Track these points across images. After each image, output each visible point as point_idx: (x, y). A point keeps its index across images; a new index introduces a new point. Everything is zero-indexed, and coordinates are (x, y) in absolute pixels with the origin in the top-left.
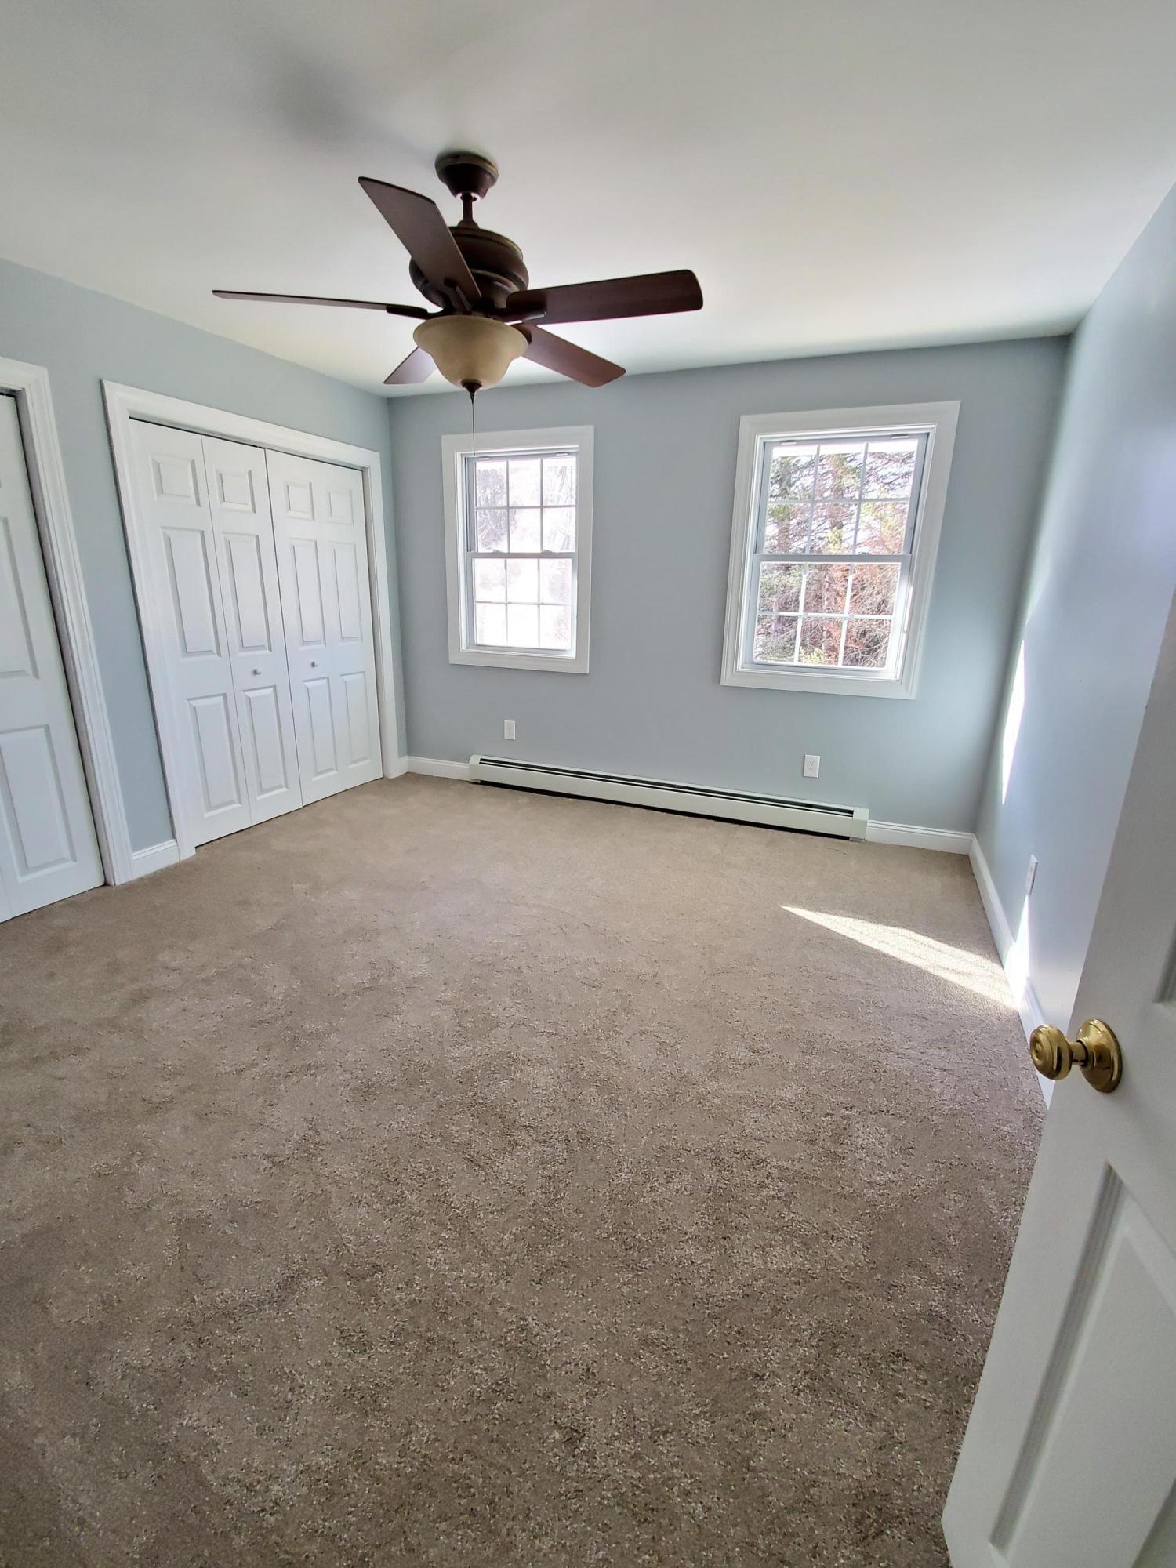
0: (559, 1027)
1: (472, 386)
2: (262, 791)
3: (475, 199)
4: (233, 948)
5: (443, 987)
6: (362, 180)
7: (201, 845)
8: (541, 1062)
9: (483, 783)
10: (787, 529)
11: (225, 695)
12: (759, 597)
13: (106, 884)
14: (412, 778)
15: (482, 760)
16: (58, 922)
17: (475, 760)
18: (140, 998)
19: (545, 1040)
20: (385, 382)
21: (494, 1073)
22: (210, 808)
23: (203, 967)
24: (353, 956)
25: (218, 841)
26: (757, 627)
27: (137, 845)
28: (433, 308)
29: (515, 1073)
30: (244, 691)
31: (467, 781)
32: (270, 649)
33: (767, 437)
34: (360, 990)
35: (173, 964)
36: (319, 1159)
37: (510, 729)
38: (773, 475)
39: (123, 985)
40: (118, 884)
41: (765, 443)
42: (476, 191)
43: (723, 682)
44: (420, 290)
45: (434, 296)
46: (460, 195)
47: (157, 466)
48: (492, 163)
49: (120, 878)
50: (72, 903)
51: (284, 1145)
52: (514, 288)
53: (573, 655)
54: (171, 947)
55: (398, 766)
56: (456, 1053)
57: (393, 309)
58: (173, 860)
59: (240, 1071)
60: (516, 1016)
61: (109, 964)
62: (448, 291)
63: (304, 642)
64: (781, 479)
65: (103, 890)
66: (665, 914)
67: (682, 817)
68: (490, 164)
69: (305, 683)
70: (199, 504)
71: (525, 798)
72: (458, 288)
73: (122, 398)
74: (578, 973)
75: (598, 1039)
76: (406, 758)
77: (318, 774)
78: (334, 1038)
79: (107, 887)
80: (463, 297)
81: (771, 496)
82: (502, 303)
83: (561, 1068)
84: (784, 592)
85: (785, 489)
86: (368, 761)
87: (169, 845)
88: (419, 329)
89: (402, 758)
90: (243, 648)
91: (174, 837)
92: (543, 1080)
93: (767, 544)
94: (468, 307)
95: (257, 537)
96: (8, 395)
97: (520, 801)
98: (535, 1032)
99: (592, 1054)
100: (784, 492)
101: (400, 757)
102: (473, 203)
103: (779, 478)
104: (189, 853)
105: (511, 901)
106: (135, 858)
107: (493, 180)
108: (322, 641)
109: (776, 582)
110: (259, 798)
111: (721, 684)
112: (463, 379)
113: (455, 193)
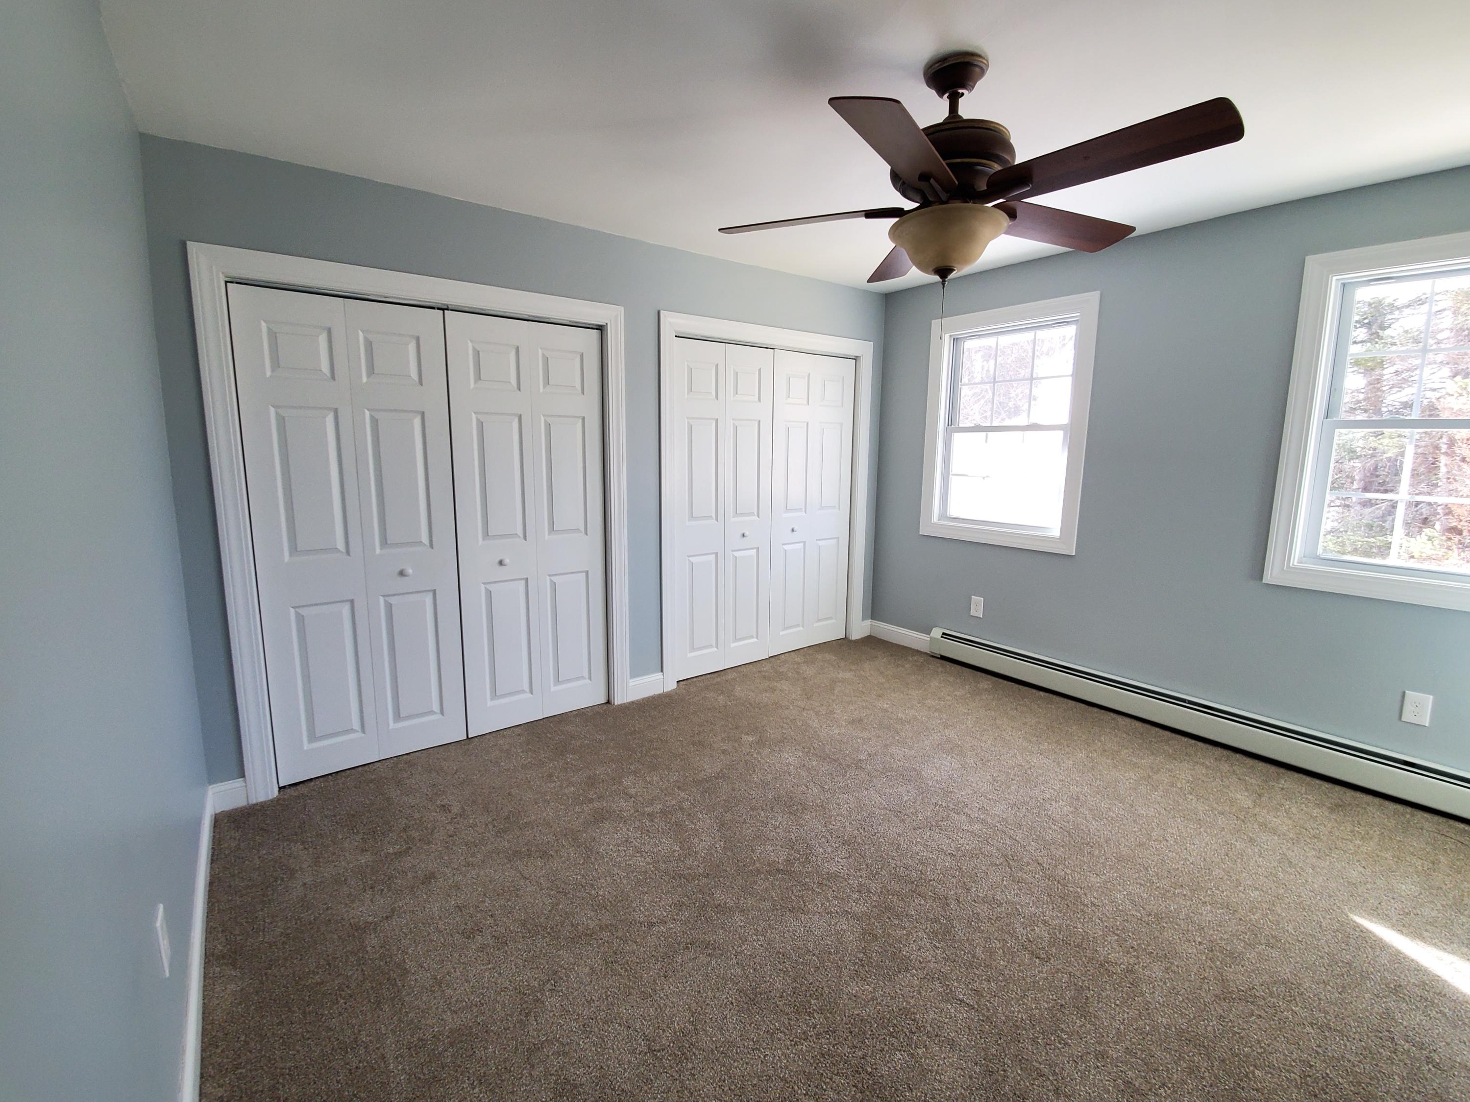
0: (983, 1000)
1: (943, 272)
2: (736, 640)
3: (963, 94)
4: (679, 788)
5: (856, 896)
6: (833, 101)
7: (682, 681)
8: (952, 1044)
9: (943, 658)
10: (1378, 381)
11: (717, 554)
12: (1333, 461)
13: (608, 702)
14: (871, 642)
15: (944, 634)
16: (570, 728)
17: (937, 633)
18: (600, 817)
19: (963, 1014)
20: (869, 281)
21: (891, 1034)
22: (693, 649)
23: (651, 803)
24: (776, 827)
25: (695, 679)
26: (1328, 497)
27: (634, 674)
28: (909, 205)
29: (916, 1047)
30: (732, 551)
31: (926, 653)
32: (758, 516)
33: (1347, 277)
34: (773, 870)
35: (632, 791)
36: (690, 1066)
37: (977, 606)
38: (1357, 318)
39: (591, 801)
40: (616, 704)
41: (1344, 285)
42: (963, 87)
43: (1268, 578)
44: (899, 191)
45: (911, 195)
46: (947, 95)
47: (690, 370)
48: (983, 55)
49: (619, 699)
50: (580, 713)
51: (664, 1031)
52: (997, 167)
53: (1056, 533)
54: (635, 773)
55: (861, 628)
56: (854, 989)
57: (871, 214)
58: (658, 690)
59: (651, 925)
60: (932, 965)
61: (589, 777)
62: (923, 185)
63: (787, 510)
64: (1369, 323)
65: (605, 707)
66: (1154, 879)
67: (1193, 742)
68: (980, 56)
69: (784, 546)
70: (717, 398)
71: (986, 683)
72: (932, 180)
73: (672, 322)
74: (1020, 930)
75: (1034, 1040)
76: (869, 622)
77: (785, 628)
78: (739, 919)
79: (609, 705)
80: (937, 187)
81: (1355, 343)
82: (982, 186)
83: (976, 1064)
84: (1373, 456)
85: (1377, 333)
86: (834, 621)
87: (657, 678)
88: (894, 228)
89: (865, 621)
90: (736, 513)
91: (662, 671)
92: (950, 1073)
93: (1346, 398)
94: (944, 196)
95: (759, 422)
96: (597, 329)
97: (981, 686)
98: (950, 996)
99: (1019, 1059)
100: (1375, 337)
101: (863, 619)
102: (960, 100)
103: (1366, 321)
104: (671, 686)
105: (951, 806)
106: (631, 684)
107: (983, 72)
108: (803, 510)
109: (1361, 443)
110: (733, 645)
111: (1264, 581)
112: (934, 267)
113: (941, 95)
